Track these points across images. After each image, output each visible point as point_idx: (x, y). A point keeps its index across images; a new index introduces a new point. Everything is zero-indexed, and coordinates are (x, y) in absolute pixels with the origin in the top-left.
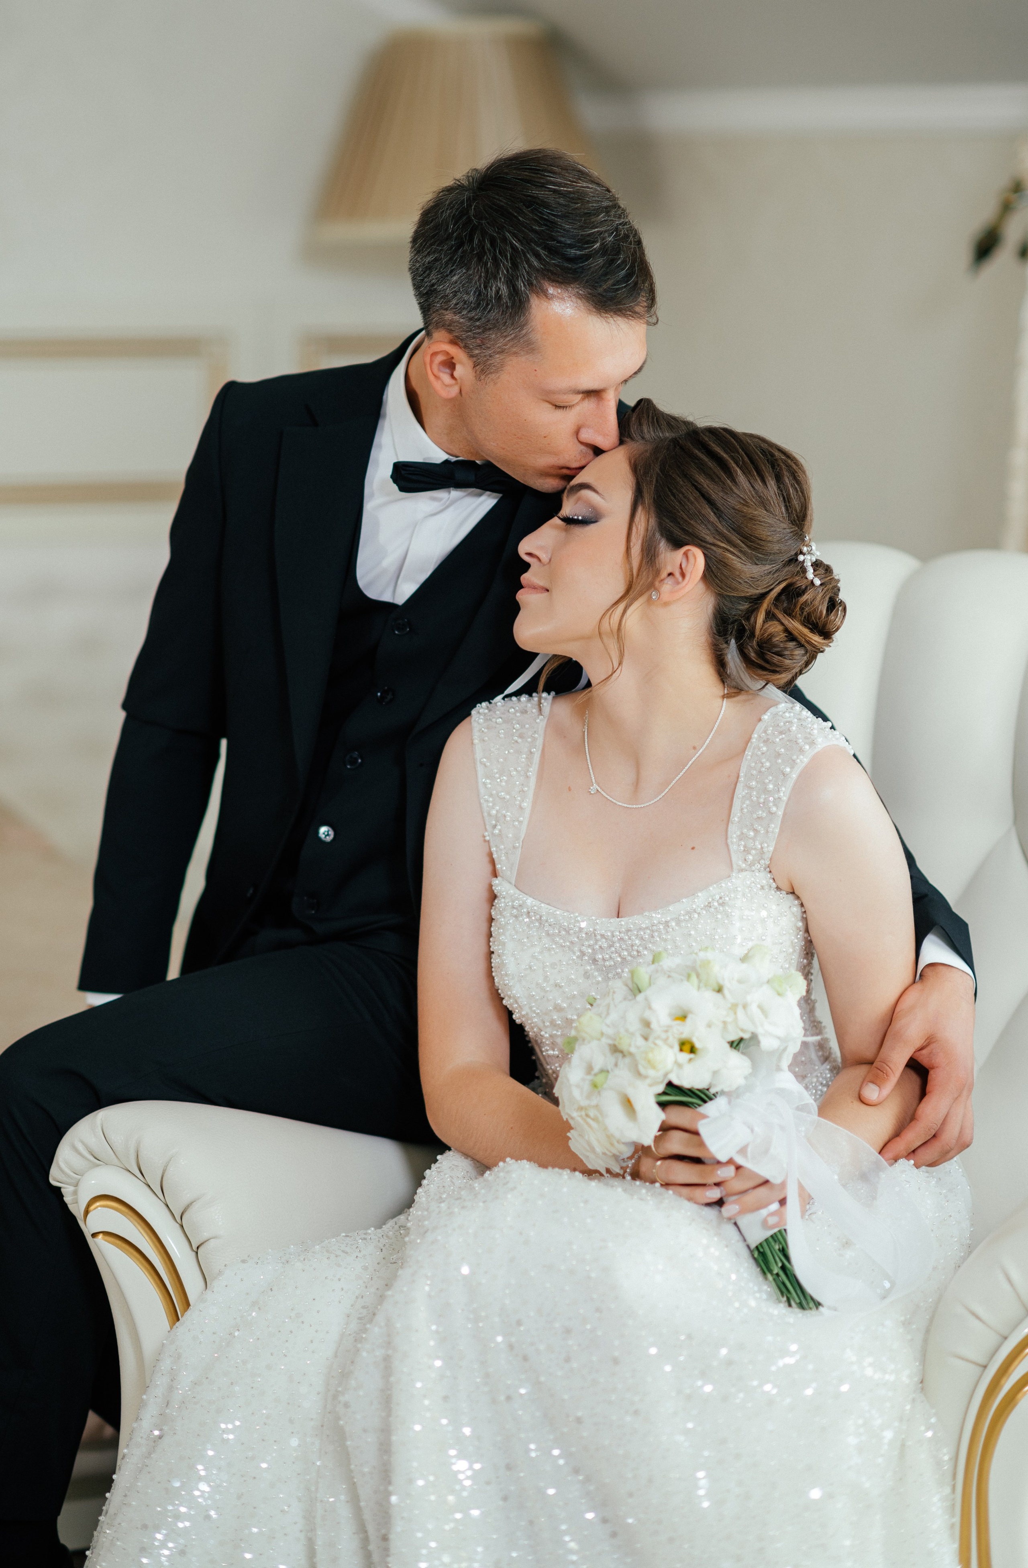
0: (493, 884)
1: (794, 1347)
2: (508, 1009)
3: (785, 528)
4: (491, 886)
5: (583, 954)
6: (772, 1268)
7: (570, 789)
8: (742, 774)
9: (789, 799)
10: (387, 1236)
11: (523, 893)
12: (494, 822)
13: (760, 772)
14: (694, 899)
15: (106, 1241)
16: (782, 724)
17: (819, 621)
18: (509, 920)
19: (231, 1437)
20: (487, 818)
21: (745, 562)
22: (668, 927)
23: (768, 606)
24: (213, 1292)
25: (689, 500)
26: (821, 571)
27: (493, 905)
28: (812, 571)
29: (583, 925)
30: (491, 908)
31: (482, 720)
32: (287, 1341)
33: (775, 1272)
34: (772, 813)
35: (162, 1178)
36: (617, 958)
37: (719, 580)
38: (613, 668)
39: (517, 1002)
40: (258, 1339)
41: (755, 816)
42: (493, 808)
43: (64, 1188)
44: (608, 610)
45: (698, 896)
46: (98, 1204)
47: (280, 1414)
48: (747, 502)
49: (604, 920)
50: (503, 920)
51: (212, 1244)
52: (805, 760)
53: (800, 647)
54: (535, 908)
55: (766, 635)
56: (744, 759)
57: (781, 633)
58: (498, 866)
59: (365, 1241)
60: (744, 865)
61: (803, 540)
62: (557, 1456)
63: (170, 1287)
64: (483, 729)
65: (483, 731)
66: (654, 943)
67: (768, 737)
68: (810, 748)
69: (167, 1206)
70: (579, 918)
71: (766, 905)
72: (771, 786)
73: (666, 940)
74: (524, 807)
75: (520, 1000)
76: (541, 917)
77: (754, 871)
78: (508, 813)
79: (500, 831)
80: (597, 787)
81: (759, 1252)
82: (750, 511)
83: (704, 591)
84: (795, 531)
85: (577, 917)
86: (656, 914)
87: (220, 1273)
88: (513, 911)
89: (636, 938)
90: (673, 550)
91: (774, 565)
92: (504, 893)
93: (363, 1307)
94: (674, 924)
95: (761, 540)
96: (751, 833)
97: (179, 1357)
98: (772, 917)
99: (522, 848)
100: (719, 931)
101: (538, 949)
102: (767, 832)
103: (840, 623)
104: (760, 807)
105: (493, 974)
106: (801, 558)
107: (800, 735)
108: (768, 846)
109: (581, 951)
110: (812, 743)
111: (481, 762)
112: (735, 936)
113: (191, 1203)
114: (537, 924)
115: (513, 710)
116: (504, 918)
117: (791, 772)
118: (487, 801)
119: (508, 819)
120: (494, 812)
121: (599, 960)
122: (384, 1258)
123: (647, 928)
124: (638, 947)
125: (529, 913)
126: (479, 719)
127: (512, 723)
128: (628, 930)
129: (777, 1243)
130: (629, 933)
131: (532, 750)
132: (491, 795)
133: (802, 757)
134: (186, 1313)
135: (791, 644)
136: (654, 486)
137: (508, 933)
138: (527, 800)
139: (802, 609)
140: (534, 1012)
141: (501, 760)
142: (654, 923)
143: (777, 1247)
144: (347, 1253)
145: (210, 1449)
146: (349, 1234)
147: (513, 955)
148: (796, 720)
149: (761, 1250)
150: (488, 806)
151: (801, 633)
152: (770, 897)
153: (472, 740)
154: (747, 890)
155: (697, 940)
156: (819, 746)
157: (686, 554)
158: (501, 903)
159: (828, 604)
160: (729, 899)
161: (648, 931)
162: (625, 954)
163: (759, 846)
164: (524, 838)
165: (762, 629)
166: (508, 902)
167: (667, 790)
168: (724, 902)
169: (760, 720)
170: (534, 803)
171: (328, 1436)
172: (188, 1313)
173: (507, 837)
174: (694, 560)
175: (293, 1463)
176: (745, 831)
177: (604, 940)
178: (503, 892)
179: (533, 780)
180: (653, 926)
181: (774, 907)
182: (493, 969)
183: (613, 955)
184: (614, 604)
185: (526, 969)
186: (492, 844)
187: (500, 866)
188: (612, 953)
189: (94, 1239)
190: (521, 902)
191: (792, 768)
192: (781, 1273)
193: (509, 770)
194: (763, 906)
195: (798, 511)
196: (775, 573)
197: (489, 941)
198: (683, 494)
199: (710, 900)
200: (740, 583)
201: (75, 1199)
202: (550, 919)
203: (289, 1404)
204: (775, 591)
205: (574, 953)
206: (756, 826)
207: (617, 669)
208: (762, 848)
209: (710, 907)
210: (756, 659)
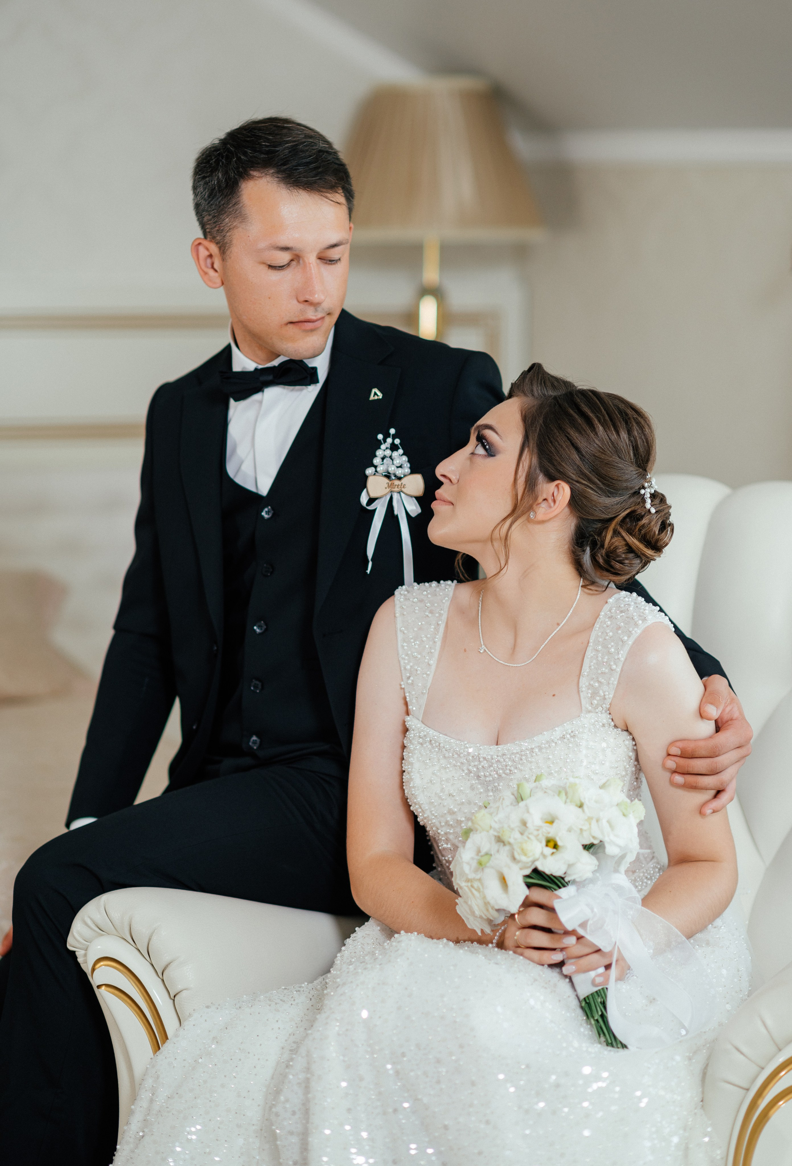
0: (406, 720)
1: (605, 1075)
2: (414, 813)
3: (632, 471)
4: (404, 722)
5: (470, 772)
6: (594, 1015)
7: (465, 651)
8: (591, 641)
9: (626, 659)
10: (316, 989)
11: (427, 726)
12: (408, 675)
13: (605, 639)
14: (552, 732)
15: (106, 991)
16: (623, 605)
17: (652, 540)
18: (416, 746)
19: (194, 1137)
20: (403, 672)
21: (600, 495)
22: (533, 752)
23: (615, 526)
24: (184, 1029)
25: (562, 447)
26: (657, 501)
27: (405, 736)
28: (650, 502)
29: (471, 750)
30: (404, 739)
31: (402, 600)
32: (237, 1067)
33: (596, 1018)
34: (613, 670)
35: (148, 945)
36: (494, 775)
37: (580, 507)
38: (501, 567)
39: (421, 808)
40: (216, 1065)
41: (600, 672)
42: (408, 664)
43: (78, 952)
44: (498, 524)
45: (555, 730)
46: (102, 963)
47: (230, 1121)
48: (604, 451)
49: (485, 747)
50: (412, 746)
51: (184, 994)
52: (638, 631)
53: (636, 558)
54: (435, 737)
55: (612, 548)
56: (593, 630)
57: (624, 547)
58: (410, 707)
59: (298, 992)
60: (590, 708)
61: (645, 479)
62: (430, 1154)
63: (154, 1026)
64: (403, 606)
65: (403, 608)
66: (522, 764)
67: (613, 615)
68: (642, 623)
69: (152, 965)
70: (467, 745)
71: (605, 738)
72: (613, 650)
73: (531, 762)
74: (431, 664)
75: (423, 806)
76: (440, 744)
77: (597, 713)
78: (419, 668)
79: (413, 681)
80: (485, 648)
81: (586, 1003)
82: (607, 458)
83: (569, 513)
84: (639, 473)
85: (466, 744)
86: (524, 742)
87: (190, 1015)
88: (419, 739)
89: (509, 760)
90: (548, 482)
91: (622, 498)
92: (414, 727)
93: (294, 1042)
94: (537, 750)
95: (613, 479)
96: (596, 684)
97: (158, 1077)
98: (610, 747)
99: (428, 694)
100: (570, 756)
101: (437, 768)
102: (609, 683)
103: (668, 541)
104: (604, 665)
105: (404, 787)
106: (642, 492)
107: (635, 614)
108: (609, 694)
109: (468, 770)
110: (644, 620)
111: (401, 631)
112: (582, 760)
113: (169, 964)
114: (437, 750)
115: (426, 593)
116: (413, 745)
117: (628, 640)
118: (404, 659)
119: (419, 672)
120: (408, 667)
121: (482, 777)
122: (312, 1006)
123: (517, 753)
124: (510, 767)
125: (431, 741)
126: (401, 598)
127: (425, 602)
128: (504, 755)
129: (600, 998)
130: (504, 757)
131: (439, 623)
132: (407, 655)
133: (636, 629)
134: (164, 1045)
135: (631, 555)
136: (537, 434)
137: (415, 756)
138: (434, 659)
139: (640, 530)
140: (433, 815)
141: (416, 629)
142: (522, 749)
143: (599, 1000)
144: (284, 1001)
145: (178, 1147)
146: (287, 988)
147: (419, 772)
148: (633, 603)
149: (588, 1001)
150: (405, 663)
151: (639, 548)
152: (609, 732)
153: (395, 614)
154: (592, 727)
155: (554, 762)
156: (649, 622)
157: (557, 486)
158: (411, 734)
159: (660, 527)
160: (579, 733)
161: (518, 755)
162: (500, 772)
163: (602, 694)
164: (430, 687)
165: (610, 542)
166: (416, 733)
167: (536, 655)
168: (575, 735)
169: (607, 602)
170: (439, 660)
171: (265, 1137)
172: (166, 1044)
173: (418, 685)
174: (563, 491)
175: (239, 1157)
176: (592, 682)
177: (485, 762)
178: (412, 726)
179: (439, 644)
180: (522, 751)
181: (612, 740)
182: (404, 784)
183: (492, 773)
184: (503, 520)
185: (428, 783)
186: (406, 690)
187: (411, 707)
188: (491, 771)
189: (99, 990)
190: (425, 733)
191: (629, 637)
192: (600, 1020)
193: (421, 637)
194: (604, 739)
195: (643, 456)
196: (622, 503)
197: (402, 763)
198: (558, 442)
199: (564, 733)
200: (595, 510)
201: (86, 961)
202: (446, 746)
203: (236, 1113)
204: (621, 515)
205: (463, 771)
206: (600, 679)
207: (504, 567)
208: (604, 695)
209: (565, 738)
210: (604, 565)
